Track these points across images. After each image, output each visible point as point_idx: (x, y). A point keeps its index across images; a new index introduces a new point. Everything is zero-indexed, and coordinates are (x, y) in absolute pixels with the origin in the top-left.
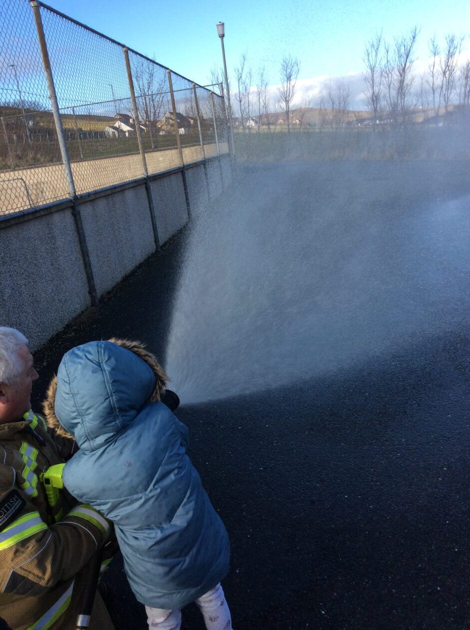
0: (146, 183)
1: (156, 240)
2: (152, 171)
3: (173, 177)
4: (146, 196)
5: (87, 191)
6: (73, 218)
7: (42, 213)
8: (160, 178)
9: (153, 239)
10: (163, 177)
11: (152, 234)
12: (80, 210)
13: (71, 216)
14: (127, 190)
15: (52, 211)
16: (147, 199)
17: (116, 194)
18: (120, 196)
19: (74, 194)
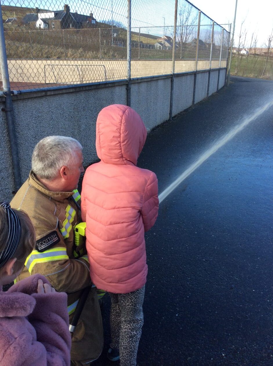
0: (172, 78)
1: (171, 113)
2: (177, 71)
3: (189, 77)
4: (170, 85)
5: (137, 77)
7: (110, 85)
8: (180, 76)
9: (169, 112)
10: (183, 76)
11: (169, 109)
12: (131, 87)
13: (125, 90)
14: (160, 80)
15: (116, 85)
16: (170, 87)
17: (153, 81)
18: (155, 83)
19: (130, 77)
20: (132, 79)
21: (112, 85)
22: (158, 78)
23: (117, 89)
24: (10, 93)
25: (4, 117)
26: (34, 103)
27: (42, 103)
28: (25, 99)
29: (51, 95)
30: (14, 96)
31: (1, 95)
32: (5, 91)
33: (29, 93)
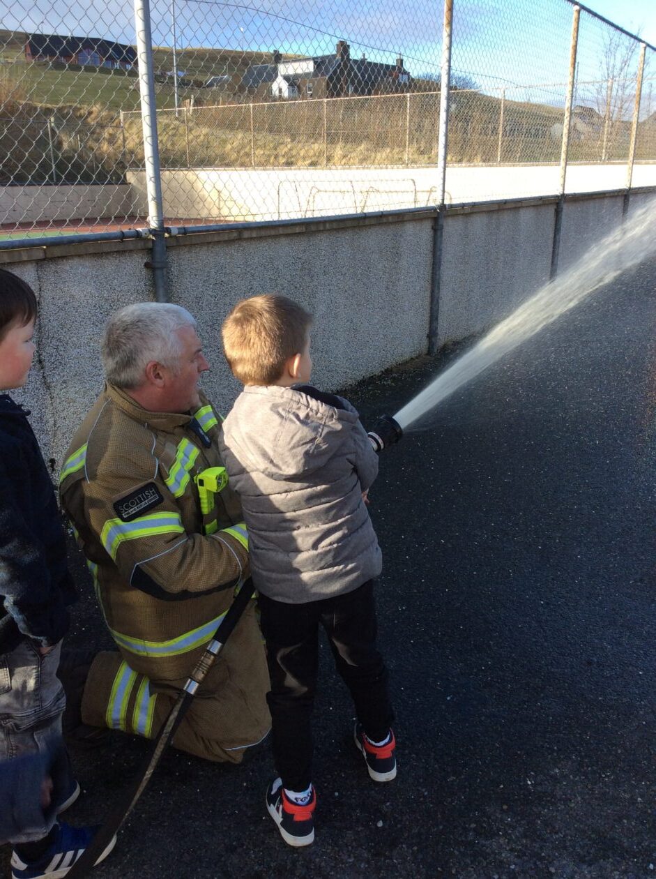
0: (557, 204)
3: (606, 201)
4: (553, 222)
6: (431, 233)
8: (582, 200)
10: (590, 199)
12: (445, 224)
13: (430, 229)
14: (525, 209)
15: (405, 219)
16: (553, 226)
17: (505, 212)
18: (511, 215)
19: (441, 201)
20: (447, 207)
21: (396, 219)
22: (519, 205)
23: (409, 228)
24: (163, 231)
25: (150, 280)
26: (212, 255)
27: (232, 255)
28: (195, 245)
29: (251, 238)
30: (171, 237)
31: (144, 235)
32: (152, 227)
33: (202, 231)
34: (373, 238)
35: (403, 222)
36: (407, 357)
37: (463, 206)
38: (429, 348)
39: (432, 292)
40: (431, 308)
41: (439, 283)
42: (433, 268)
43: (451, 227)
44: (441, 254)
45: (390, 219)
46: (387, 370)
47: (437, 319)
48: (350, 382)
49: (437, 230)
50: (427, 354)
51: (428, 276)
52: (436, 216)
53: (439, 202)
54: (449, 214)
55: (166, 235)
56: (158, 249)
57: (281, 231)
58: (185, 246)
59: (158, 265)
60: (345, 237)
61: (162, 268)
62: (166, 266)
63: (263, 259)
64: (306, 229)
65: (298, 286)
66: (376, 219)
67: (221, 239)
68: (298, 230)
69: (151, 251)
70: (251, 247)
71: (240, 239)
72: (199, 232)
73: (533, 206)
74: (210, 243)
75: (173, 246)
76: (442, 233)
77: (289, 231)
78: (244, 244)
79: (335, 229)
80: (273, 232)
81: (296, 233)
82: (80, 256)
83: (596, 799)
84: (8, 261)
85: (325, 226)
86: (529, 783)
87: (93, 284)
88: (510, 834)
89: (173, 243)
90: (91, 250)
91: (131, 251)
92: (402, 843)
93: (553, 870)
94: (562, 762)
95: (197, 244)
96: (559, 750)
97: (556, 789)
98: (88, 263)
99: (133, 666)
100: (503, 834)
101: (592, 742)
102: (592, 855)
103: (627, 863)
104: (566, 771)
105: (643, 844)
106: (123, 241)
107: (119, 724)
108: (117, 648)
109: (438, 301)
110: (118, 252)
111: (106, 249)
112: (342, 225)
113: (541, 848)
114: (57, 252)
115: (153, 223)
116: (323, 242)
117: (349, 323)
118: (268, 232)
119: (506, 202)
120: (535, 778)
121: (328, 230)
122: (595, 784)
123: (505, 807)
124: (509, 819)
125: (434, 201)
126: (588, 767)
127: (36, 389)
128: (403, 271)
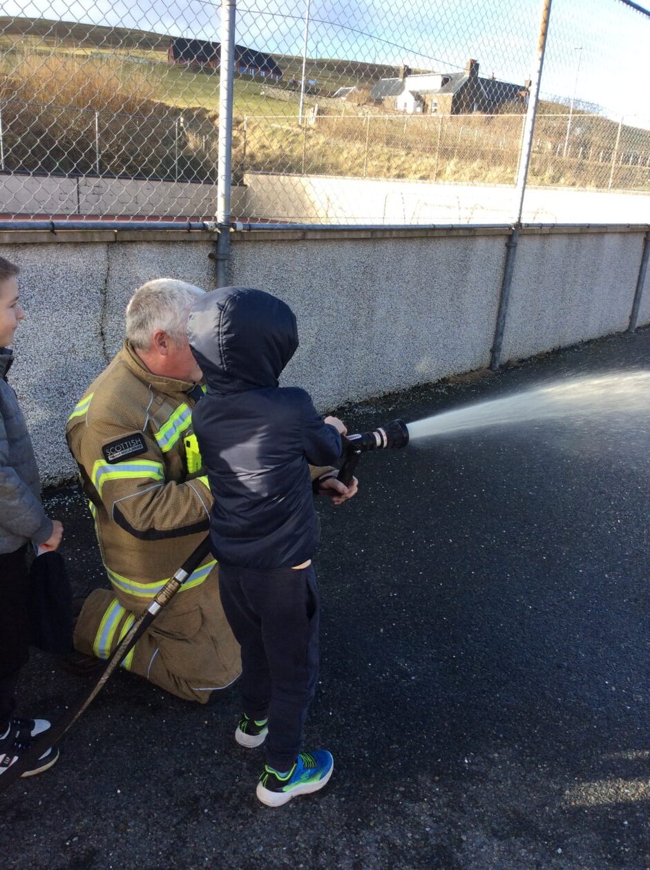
1: (633, 317)
4: (642, 250)
6: (505, 250)
11: (630, 306)
12: (519, 242)
13: (504, 246)
14: (610, 235)
15: (477, 234)
16: (641, 256)
17: (588, 236)
18: (594, 240)
19: (517, 220)
20: (523, 225)
21: (467, 233)
22: (604, 230)
23: (481, 243)
24: (228, 226)
25: (212, 270)
26: (275, 252)
27: (295, 254)
28: (259, 241)
29: (316, 240)
30: (235, 231)
31: (209, 228)
32: (219, 222)
33: (267, 229)
34: (442, 250)
35: (474, 236)
36: (466, 368)
37: (541, 226)
38: (491, 362)
39: (500, 306)
40: (497, 323)
41: (507, 299)
42: (503, 284)
43: (526, 247)
44: (512, 272)
45: (461, 233)
46: (443, 379)
47: (502, 334)
48: (404, 386)
49: (510, 246)
50: (488, 368)
51: (497, 291)
52: (510, 233)
53: (514, 221)
54: (525, 233)
55: (232, 230)
56: (223, 241)
57: (346, 235)
58: (249, 241)
59: (221, 257)
60: (412, 247)
61: (224, 260)
62: (228, 258)
63: (326, 260)
64: (372, 235)
65: (359, 288)
66: (445, 231)
67: (284, 238)
68: (363, 235)
69: (216, 243)
70: (315, 248)
71: (304, 239)
72: (263, 229)
73: (621, 233)
74: (274, 240)
75: (238, 241)
76: (515, 250)
77: (354, 235)
78: (308, 244)
79: (402, 238)
80: (337, 236)
81: (361, 239)
82: (148, 242)
83: (526, 785)
84: (81, 240)
85: (391, 234)
86: (466, 761)
87: (158, 268)
88: (433, 802)
89: (237, 237)
90: (159, 237)
91: (197, 242)
92: (332, 793)
93: (464, 838)
94: (504, 749)
95: (262, 241)
96: (505, 737)
97: (490, 770)
98: (155, 249)
99: (122, 604)
100: (427, 801)
101: (538, 735)
102: (505, 832)
103: (537, 845)
104: (505, 757)
105: (558, 831)
106: (190, 232)
107: (105, 655)
108: (111, 587)
109: (504, 316)
110: (184, 241)
111: (174, 237)
112: (409, 234)
113: (459, 818)
114: (127, 236)
115: (220, 217)
116: (389, 249)
117: (407, 329)
118: (333, 235)
119: (589, 226)
120: (473, 758)
121: (394, 238)
122: (529, 772)
123: (437, 778)
124: (438, 789)
125: (511, 220)
126: (527, 756)
127: (96, 358)
128: (471, 284)
